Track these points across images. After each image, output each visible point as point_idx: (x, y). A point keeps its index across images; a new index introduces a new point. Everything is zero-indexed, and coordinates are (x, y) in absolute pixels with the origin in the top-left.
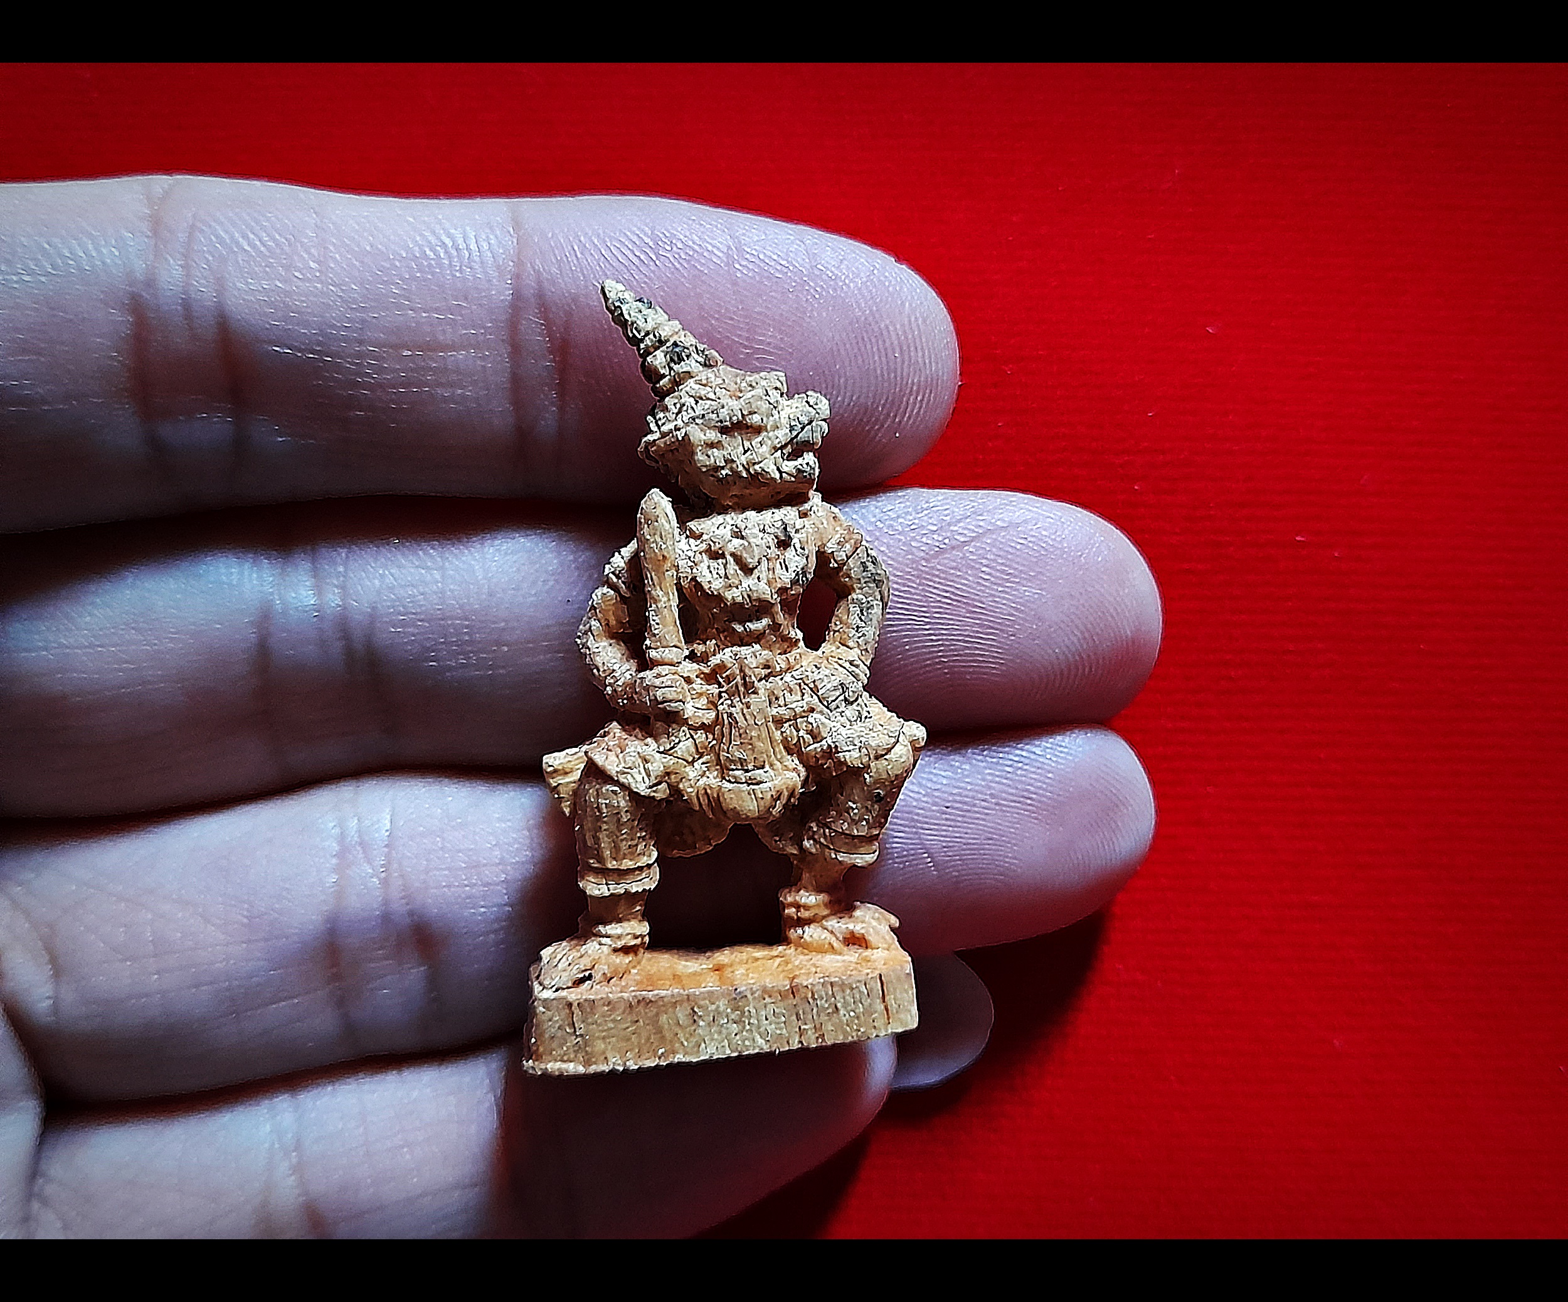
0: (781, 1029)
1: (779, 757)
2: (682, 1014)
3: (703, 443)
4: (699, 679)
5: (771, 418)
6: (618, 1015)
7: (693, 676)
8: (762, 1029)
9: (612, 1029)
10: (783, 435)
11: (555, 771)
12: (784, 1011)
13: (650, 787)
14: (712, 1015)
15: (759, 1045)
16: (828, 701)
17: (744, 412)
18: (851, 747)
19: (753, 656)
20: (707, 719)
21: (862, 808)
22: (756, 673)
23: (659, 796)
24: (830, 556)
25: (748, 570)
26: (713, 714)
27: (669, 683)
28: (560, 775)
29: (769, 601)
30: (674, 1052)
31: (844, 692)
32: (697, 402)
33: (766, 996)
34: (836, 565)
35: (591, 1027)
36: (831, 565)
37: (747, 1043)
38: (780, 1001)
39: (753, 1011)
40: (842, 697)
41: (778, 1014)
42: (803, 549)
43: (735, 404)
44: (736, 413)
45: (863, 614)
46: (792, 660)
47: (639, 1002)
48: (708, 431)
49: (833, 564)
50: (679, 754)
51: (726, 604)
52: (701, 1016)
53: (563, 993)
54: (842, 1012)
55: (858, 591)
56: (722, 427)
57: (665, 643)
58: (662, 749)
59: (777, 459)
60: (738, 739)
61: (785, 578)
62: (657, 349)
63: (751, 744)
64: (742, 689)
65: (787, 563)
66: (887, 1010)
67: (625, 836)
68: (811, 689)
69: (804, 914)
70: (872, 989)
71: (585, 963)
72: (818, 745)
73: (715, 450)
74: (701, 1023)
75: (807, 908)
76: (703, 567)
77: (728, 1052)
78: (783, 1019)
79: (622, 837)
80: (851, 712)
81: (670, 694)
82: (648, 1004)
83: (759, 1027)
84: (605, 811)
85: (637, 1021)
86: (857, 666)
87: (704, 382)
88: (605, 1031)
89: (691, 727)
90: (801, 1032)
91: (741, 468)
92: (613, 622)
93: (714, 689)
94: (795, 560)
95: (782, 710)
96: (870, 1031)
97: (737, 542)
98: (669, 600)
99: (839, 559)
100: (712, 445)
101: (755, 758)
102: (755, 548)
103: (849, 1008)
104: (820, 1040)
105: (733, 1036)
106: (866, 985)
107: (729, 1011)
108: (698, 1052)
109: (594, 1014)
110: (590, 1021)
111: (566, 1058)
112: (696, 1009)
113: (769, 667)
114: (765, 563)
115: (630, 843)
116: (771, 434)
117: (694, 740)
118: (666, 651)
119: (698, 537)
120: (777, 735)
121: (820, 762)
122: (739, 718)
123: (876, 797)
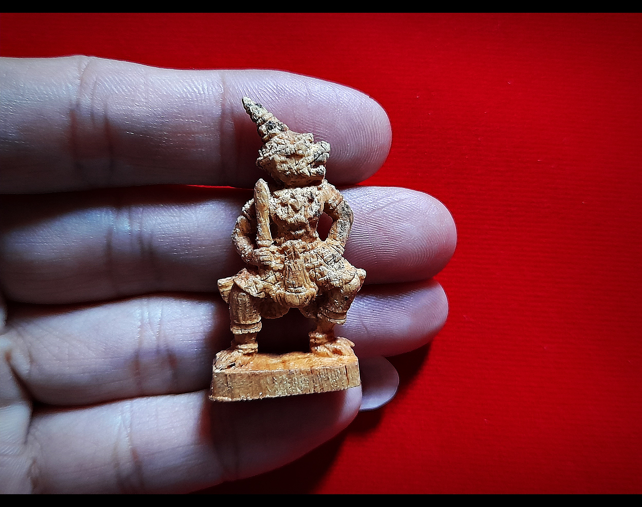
0: (307, 386)
1: (308, 282)
2: (269, 380)
3: (279, 162)
4: (277, 252)
5: (307, 152)
6: (244, 380)
7: (275, 251)
8: (300, 386)
9: (242, 385)
10: (311, 158)
11: (222, 286)
12: (308, 379)
13: (258, 294)
14: (280, 380)
15: (298, 392)
16: (327, 262)
17: (296, 149)
18: (336, 279)
19: (298, 244)
20: (280, 267)
21: (340, 302)
22: (299, 250)
23: (261, 297)
24: (330, 205)
25: (296, 211)
26: (282, 266)
27: (265, 254)
28: (224, 287)
29: (305, 223)
30: (266, 394)
31: (334, 258)
32: (278, 145)
33: (301, 373)
34: (332, 208)
35: (234, 384)
36: (330, 208)
37: (294, 391)
38: (307, 375)
39: (296, 379)
40: (333, 260)
41: (306, 380)
42: (319, 202)
43: (292, 146)
44: (292, 150)
45: (342, 227)
46: (314, 245)
47: (252, 375)
48: (282, 157)
49: (331, 208)
50: (269, 281)
51: (288, 224)
52: (276, 380)
54: (330, 380)
55: (340, 218)
56: (287, 155)
57: (264, 239)
58: (262, 279)
59: (309, 168)
60: (292, 276)
61: (312, 214)
62: (263, 124)
63: (297, 278)
64: (294, 257)
65: (312, 208)
66: (348, 379)
67: (248, 312)
68: (321, 257)
69: (318, 342)
70: (342, 371)
71: (233, 359)
72: (323, 278)
73: (284, 164)
74: (276, 383)
75: (319, 339)
76: (279, 209)
77: (286, 394)
78: (308, 382)
79: (247, 312)
80: (336, 265)
81: (265, 258)
82: (256, 375)
83: (298, 385)
84: (240, 302)
85: (252, 382)
86: (339, 248)
87: (281, 137)
88: (239, 386)
89: (274, 271)
90: (315, 387)
91: (294, 171)
93: (283, 256)
94: (315, 207)
95: (309, 265)
96: (341, 387)
97: (292, 200)
98: (266, 222)
99: (334, 206)
101: (298, 283)
102: (300, 203)
103: (333, 378)
104: (322, 390)
105: (288, 388)
106: (340, 369)
107: (287, 379)
108: (275, 394)
109: (235, 379)
110: (234, 381)
111: (224, 395)
112: (274, 378)
113: (304, 248)
114: (303, 208)
115: (250, 314)
116: (306, 158)
117: (275, 275)
118: (265, 241)
119: (278, 197)
120: (307, 274)
121: (324, 285)
122: (293, 267)
123: (345, 298)
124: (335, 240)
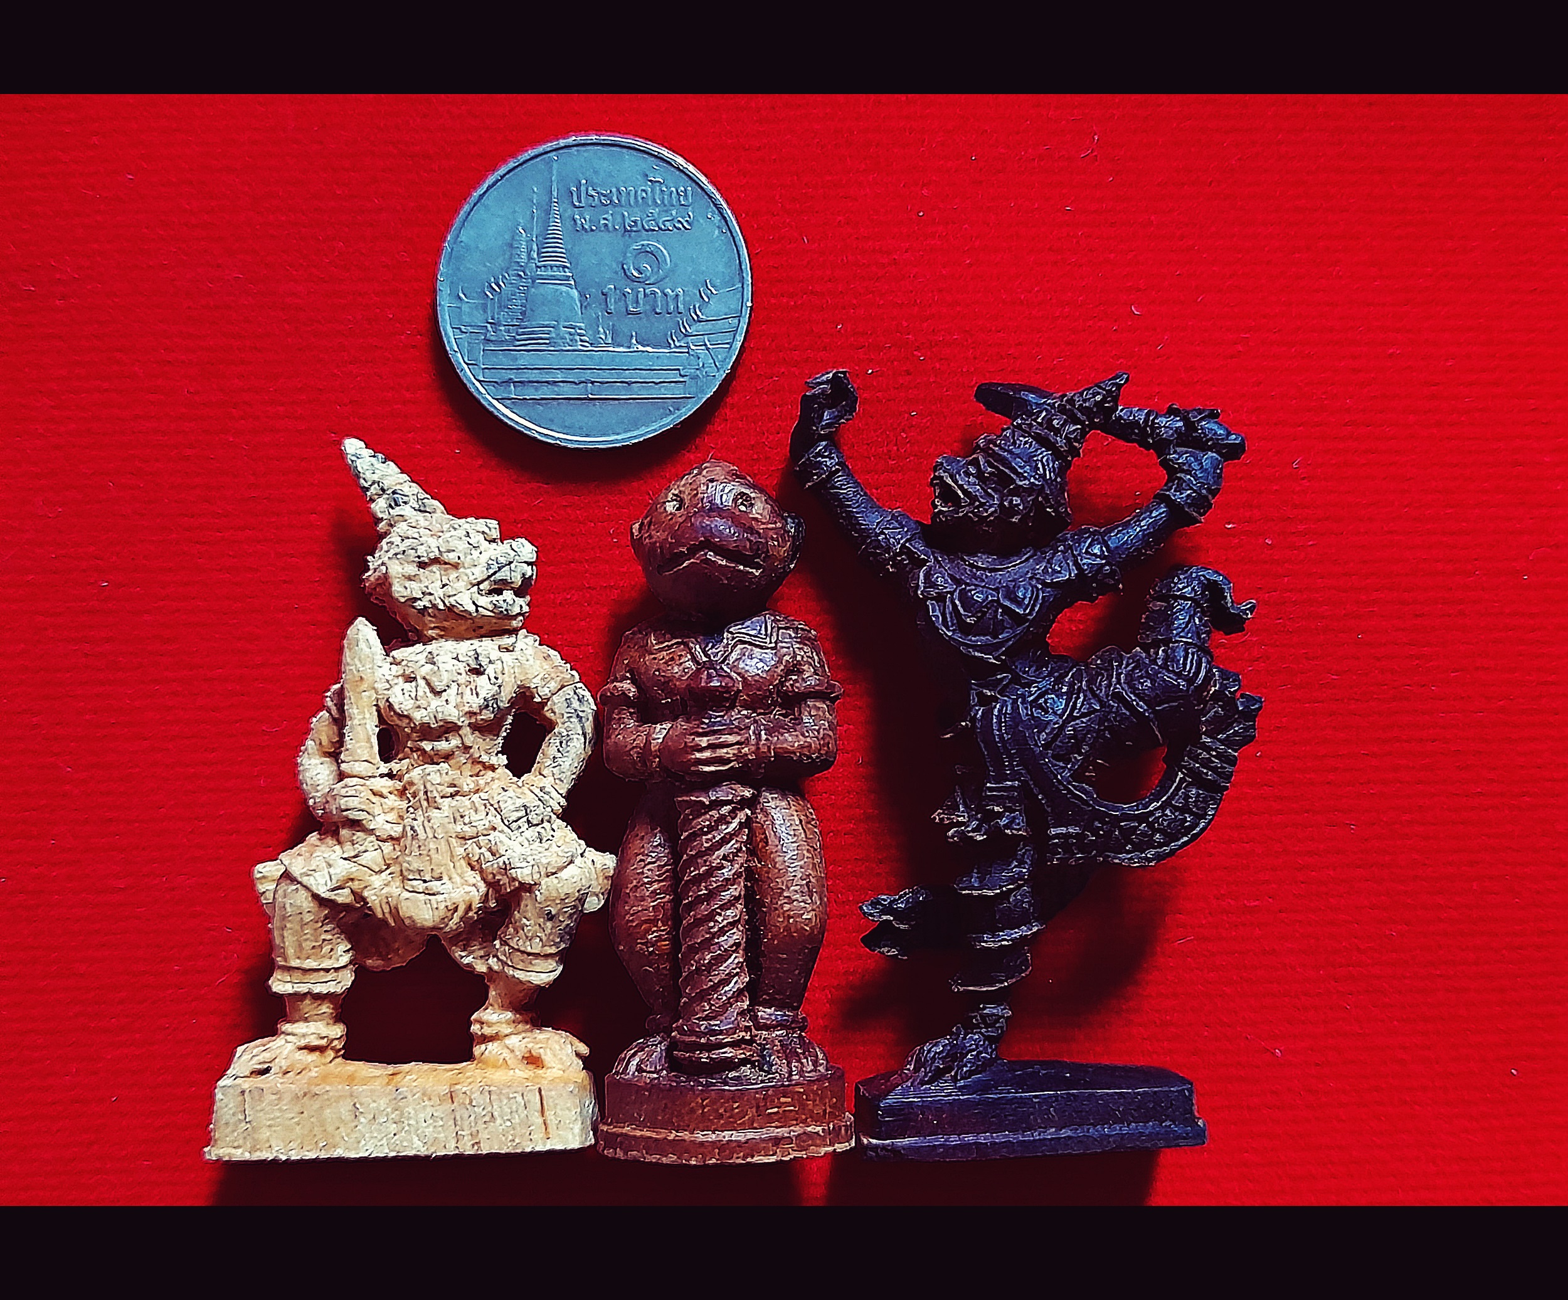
0: (439, 1132)
1: (459, 871)
2: (345, 1109)
3: (400, 576)
4: (393, 796)
5: (470, 557)
6: (286, 1105)
7: (385, 792)
8: (420, 1131)
9: (277, 1117)
10: (479, 573)
11: (264, 877)
12: (443, 1115)
13: (333, 890)
14: (372, 1111)
15: (415, 1147)
16: (508, 821)
17: (441, 549)
18: (524, 864)
19: (437, 776)
20: (395, 831)
21: (535, 925)
22: (439, 790)
23: (340, 900)
24: (534, 690)
25: (438, 693)
26: (400, 829)
27: (353, 793)
28: (269, 881)
29: (456, 723)
30: (335, 1146)
31: (527, 814)
32: (403, 540)
33: (425, 1099)
34: (540, 700)
35: (259, 1114)
36: (535, 700)
37: (405, 1144)
38: (439, 1105)
39: (413, 1112)
40: (525, 819)
41: (437, 1117)
42: (496, 678)
43: (433, 543)
44: (433, 550)
45: (561, 746)
46: (482, 783)
47: (305, 1094)
48: (406, 565)
49: (537, 699)
50: (364, 863)
51: (415, 724)
52: (361, 1112)
53: (239, 1081)
54: (499, 1121)
55: (560, 725)
56: (419, 562)
57: (357, 758)
58: (345, 856)
59: (473, 595)
60: (417, 850)
61: (475, 703)
62: (380, 496)
63: (428, 856)
64: (425, 804)
65: (478, 690)
66: (545, 1122)
67: (308, 936)
68: (495, 809)
69: (488, 1031)
70: (529, 1103)
71: (267, 1056)
72: (496, 861)
73: (412, 582)
74: (362, 1120)
75: (490, 1024)
76: (397, 690)
77: (387, 1150)
78: (441, 1122)
79: (305, 937)
80: (532, 833)
81: (353, 803)
82: (313, 1096)
83: (417, 1129)
84: (289, 910)
85: (302, 1113)
86: (548, 793)
87: (416, 525)
88: (272, 1119)
89: (378, 838)
90: (458, 1137)
91: (439, 601)
92: (325, 742)
93: (404, 805)
94: (485, 686)
95: (467, 828)
96: (525, 1143)
97: (430, 666)
98: (364, 718)
99: (543, 693)
100: (409, 578)
101: (432, 869)
102: (444, 673)
103: (505, 1118)
104: (476, 1147)
105: (392, 1135)
106: (523, 1095)
107: (389, 1110)
108: (357, 1149)
109: (263, 1102)
110: (259, 1108)
111: (236, 1144)
112: (358, 1106)
113: (455, 786)
114: (454, 686)
115: (314, 944)
116: (468, 571)
117: (382, 851)
119: (395, 663)
120: (460, 851)
121: (497, 878)
122: (420, 830)
123: (547, 914)
124: (542, 777)
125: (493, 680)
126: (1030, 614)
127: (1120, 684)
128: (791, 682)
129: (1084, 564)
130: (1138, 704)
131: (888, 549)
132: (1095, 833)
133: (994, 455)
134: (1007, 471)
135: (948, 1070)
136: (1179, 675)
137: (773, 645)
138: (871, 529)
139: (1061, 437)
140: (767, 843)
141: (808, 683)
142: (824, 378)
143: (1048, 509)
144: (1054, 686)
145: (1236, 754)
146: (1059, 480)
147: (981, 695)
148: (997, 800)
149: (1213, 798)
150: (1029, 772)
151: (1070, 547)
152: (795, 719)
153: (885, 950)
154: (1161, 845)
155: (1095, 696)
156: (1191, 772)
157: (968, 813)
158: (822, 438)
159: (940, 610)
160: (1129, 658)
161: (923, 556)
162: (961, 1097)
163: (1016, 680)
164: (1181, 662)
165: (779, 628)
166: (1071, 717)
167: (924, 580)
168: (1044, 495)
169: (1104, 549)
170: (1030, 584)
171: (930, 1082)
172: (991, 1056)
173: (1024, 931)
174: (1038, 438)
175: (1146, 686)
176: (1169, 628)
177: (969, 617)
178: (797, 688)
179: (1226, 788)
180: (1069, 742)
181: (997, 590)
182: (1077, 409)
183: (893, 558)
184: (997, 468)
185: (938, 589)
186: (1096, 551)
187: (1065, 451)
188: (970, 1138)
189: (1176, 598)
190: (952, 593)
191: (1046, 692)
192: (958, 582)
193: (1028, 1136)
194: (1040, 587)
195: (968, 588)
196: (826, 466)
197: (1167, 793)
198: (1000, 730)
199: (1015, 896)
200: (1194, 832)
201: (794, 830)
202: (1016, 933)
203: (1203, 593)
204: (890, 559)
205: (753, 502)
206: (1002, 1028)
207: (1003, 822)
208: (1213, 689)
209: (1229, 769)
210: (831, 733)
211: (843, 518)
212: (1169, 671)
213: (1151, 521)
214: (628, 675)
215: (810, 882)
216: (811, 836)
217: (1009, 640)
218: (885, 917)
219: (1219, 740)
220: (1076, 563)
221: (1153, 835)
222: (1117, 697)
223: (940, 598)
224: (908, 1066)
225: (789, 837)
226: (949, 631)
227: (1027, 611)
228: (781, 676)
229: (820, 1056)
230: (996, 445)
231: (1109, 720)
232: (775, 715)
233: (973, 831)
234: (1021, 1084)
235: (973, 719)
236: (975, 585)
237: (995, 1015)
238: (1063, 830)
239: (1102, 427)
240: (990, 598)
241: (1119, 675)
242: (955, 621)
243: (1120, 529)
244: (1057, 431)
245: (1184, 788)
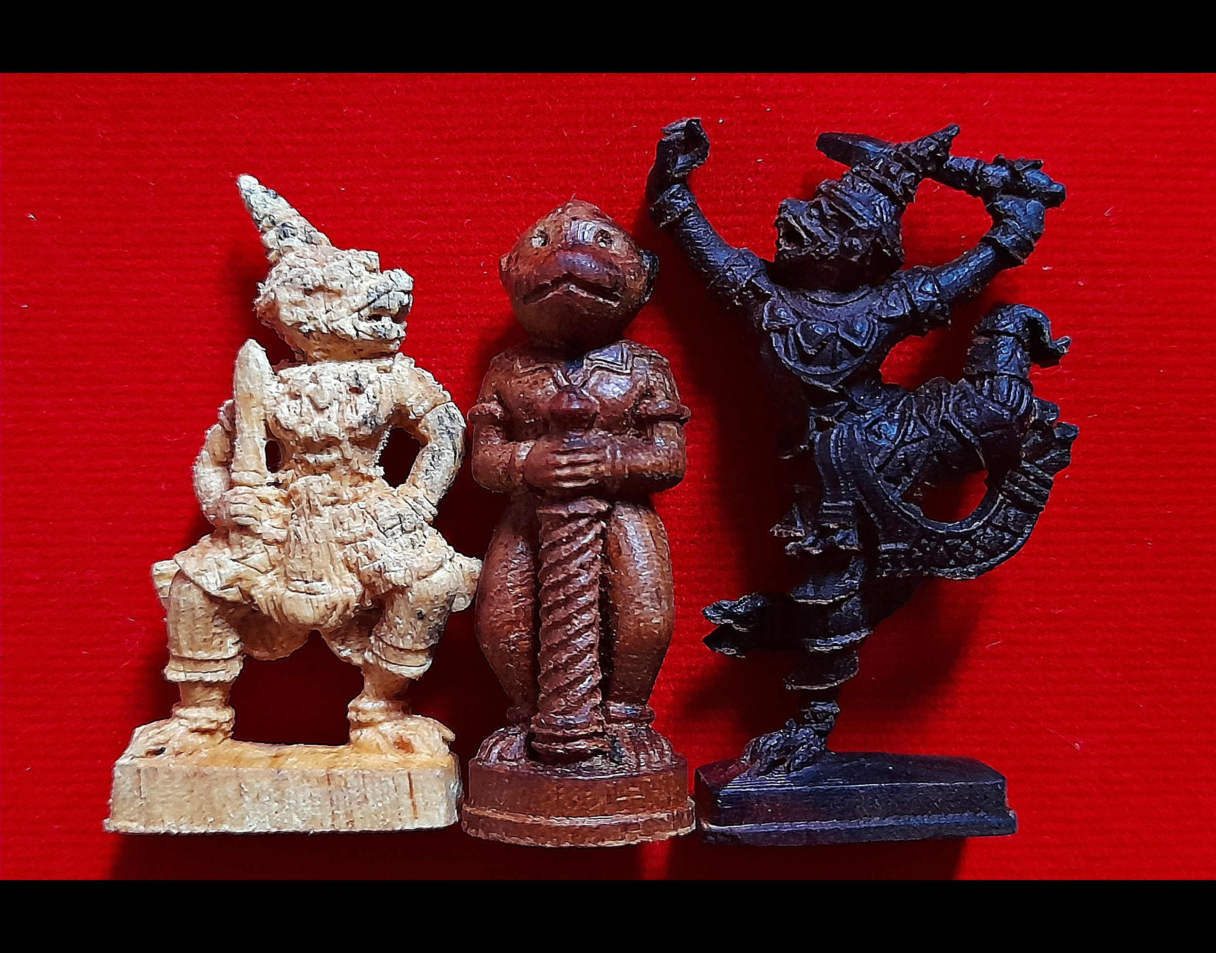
0: (316, 812)
1: (339, 573)
2: (230, 789)
4: (278, 503)
6: (176, 784)
7: (271, 499)
8: (299, 810)
9: (170, 795)
10: (359, 300)
11: (161, 575)
12: (320, 796)
13: (222, 589)
14: (256, 792)
15: (295, 824)
16: (384, 528)
17: (325, 278)
18: (397, 568)
19: (319, 484)
20: (280, 536)
21: (407, 624)
22: (321, 499)
23: (229, 598)
24: (410, 409)
25: (320, 410)
26: (284, 533)
27: (241, 500)
28: (166, 579)
29: (336, 438)
30: (222, 822)
31: (401, 523)
32: (290, 269)
33: (305, 780)
34: (414, 417)
35: (153, 792)
37: (286, 821)
38: (317, 787)
39: (293, 793)
40: (399, 527)
41: (315, 798)
42: (375, 397)
43: (318, 271)
44: (318, 278)
45: (433, 461)
46: (360, 492)
47: (195, 775)
48: (293, 292)
49: (412, 417)
50: (251, 564)
51: (299, 438)
52: (246, 792)
53: (135, 761)
54: (371, 802)
55: (433, 441)
56: (305, 290)
57: (246, 468)
58: (234, 557)
59: (354, 320)
60: (299, 553)
61: (354, 419)
62: (270, 228)
63: (310, 559)
64: (307, 511)
65: (358, 408)
66: (413, 804)
67: (200, 630)
68: (372, 517)
69: (363, 718)
70: (399, 785)
71: (161, 738)
72: (371, 565)
73: (298, 308)
74: (247, 799)
75: (365, 712)
76: (284, 406)
77: (268, 827)
78: (319, 803)
79: (196, 631)
80: (404, 539)
81: (241, 509)
82: (202, 777)
83: (296, 808)
84: (182, 606)
85: (192, 792)
86: (420, 503)
87: (300, 255)
88: (165, 797)
89: (265, 542)
90: (334, 816)
93: (289, 511)
94: (364, 405)
95: (346, 534)
96: (395, 823)
97: (313, 385)
98: (253, 432)
99: (417, 412)
100: (296, 304)
102: (327, 392)
103: (377, 799)
104: (350, 826)
105: (274, 813)
106: (393, 779)
107: (272, 790)
108: (241, 825)
109: (156, 781)
110: (152, 786)
111: (132, 818)
112: (242, 786)
113: (335, 495)
114: (336, 404)
115: (205, 637)
116: (350, 299)
117: (268, 554)
118: (246, 474)
119: (283, 381)
120: (339, 554)
121: (372, 580)
122: (303, 536)
123: (418, 614)
124: (415, 487)
125: (371, 398)
126: (867, 346)
127: (949, 413)
128: (645, 406)
129: (917, 301)
130: (964, 432)
131: (735, 285)
132: (922, 549)
133: (835, 199)
134: (847, 214)
135: (782, 761)
136: (1004, 405)
137: (628, 371)
138: (719, 266)
139: (897, 184)
140: (620, 553)
141: (660, 406)
142: (679, 125)
143: (884, 250)
144: (886, 414)
145: (1052, 478)
146: (894, 223)
147: (819, 421)
148: (832, 518)
149: (1030, 518)
150: (862, 493)
151: (904, 286)
152: (648, 439)
153: (725, 650)
154: (981, 560)
155: (924, 422)
156: (1011, 494)
157: (804, 529)
158: (675, 181)
159: (782, 341)
160: (956, 389)
161: (767, 292)
162: (794, 788)
163: (852, 407)
164: (1005, 393)
165: (634, 356)
166: (903, 443)
167: (769, 313)
168: (881, 237)
169: (936, 287)
170: (867, 319)
171: (765, 773)
172: (820, 749)
173: (854, 637)
174: (876, 184)
175: (973, 415)
176: (994, 361)
177: (810, 349)
178: (650, 411)
179: (1042, 509)
180: (900, 465)
181: (836, 324)
182: (912, 158)
183: (739, 293)
184: (838, 211)
185: (782, 322)
186: (929, 289)
187: (900, 196)
188: (801, 825)
189: (1000, 333)
190: (794, 326)
191: (880, 419)
192: (800, 316)
193: (854, 824)
194: (876, 322)
195: (810, 322)
196: (679, 207)
197: (989, 513)
198: (836, 453)
199: (846, 605)
200: (1012, 549)
201: (645, 541)
202: (846, 638)
203: (1024, 330)
204: (736, 294)
205: (612, 239)
206: (830, 723)
207: (838, 537)
208: (1033, 418)
209: (1046, 491)
210: (680, 453)
211: (694, 255)
212: (993, 401)
213: (978, 262)
214: (495, 396)
215: (659, 588)
216: (660, 547)
217: (847, 370)
218: (726, 621)
219: (1037, 465)
220: (910, 300)
221: (974, 551)
222: (946, 424)
223: (783, 331)
224: (745, 757)
225: (641, 548)
226: (791, 360)
227: (864, 345)
228: (636, 400)
229: (666, 747)
230: (837, 190)
231: (937, 446)
232: (629, 435)
233: (810, 545)
234: (849, 776)
235: (812, 443)
236: (817, 320)
237: (824, 711)
238: (892, 546)
239: (935, 175)
240: (830, 331)
241: (947, 404)
242: (796, 353)
243: (950, 269)
244: (893, 178)
245: (1004, 509)
